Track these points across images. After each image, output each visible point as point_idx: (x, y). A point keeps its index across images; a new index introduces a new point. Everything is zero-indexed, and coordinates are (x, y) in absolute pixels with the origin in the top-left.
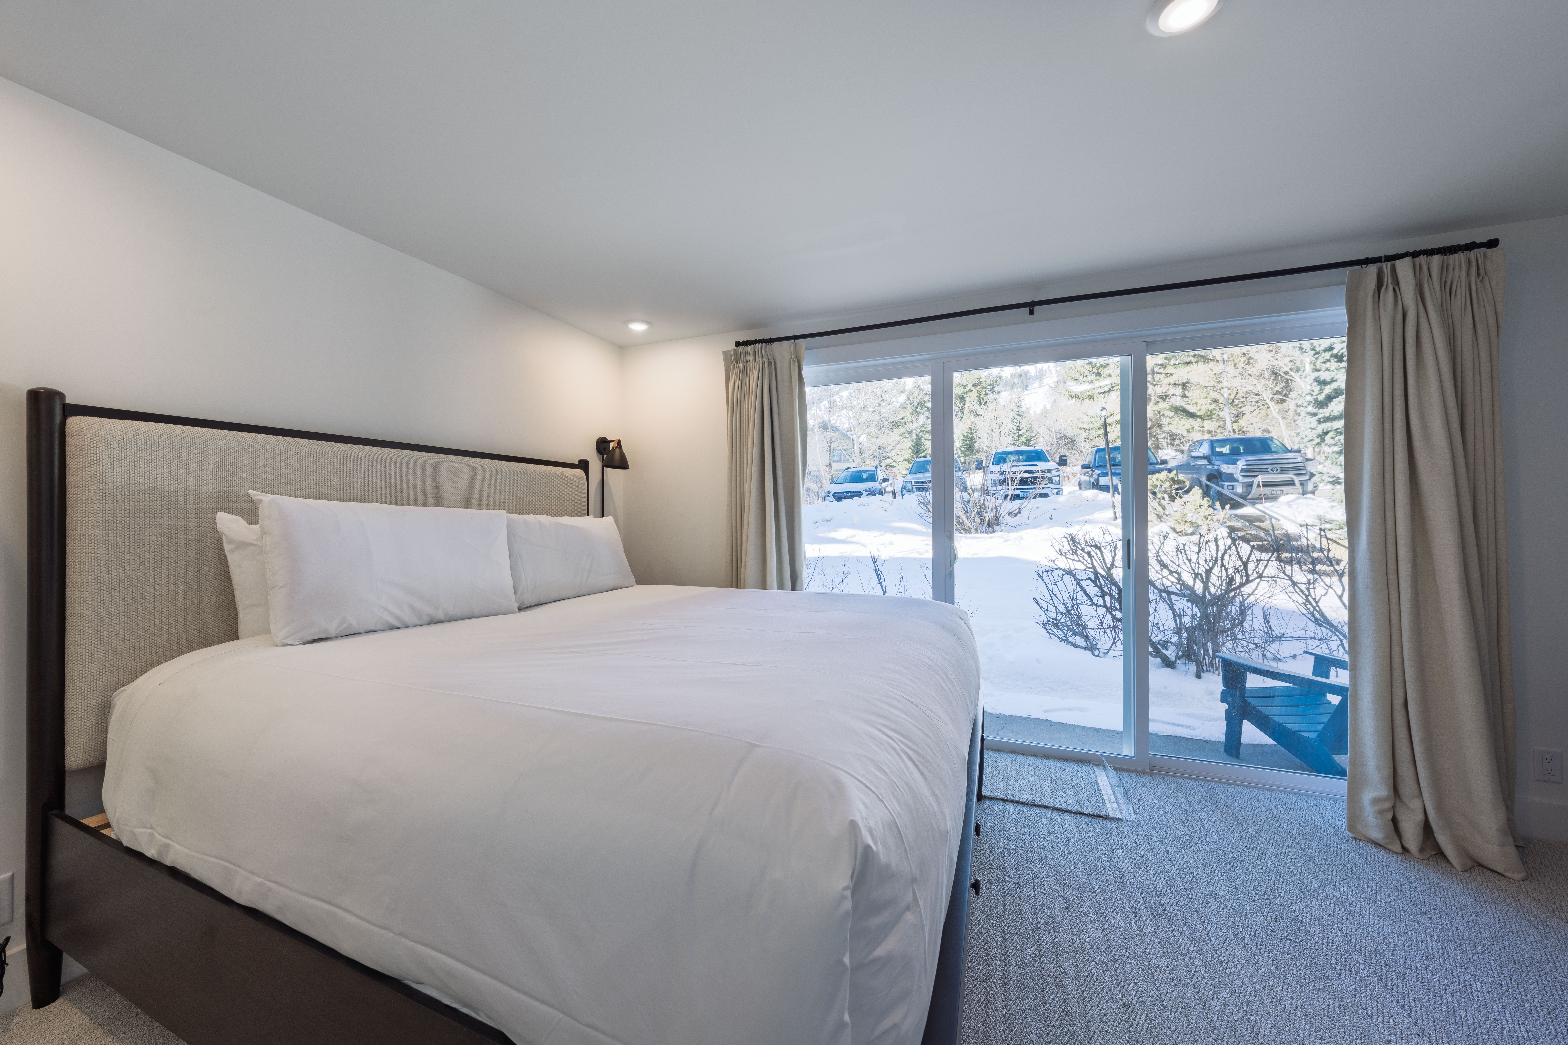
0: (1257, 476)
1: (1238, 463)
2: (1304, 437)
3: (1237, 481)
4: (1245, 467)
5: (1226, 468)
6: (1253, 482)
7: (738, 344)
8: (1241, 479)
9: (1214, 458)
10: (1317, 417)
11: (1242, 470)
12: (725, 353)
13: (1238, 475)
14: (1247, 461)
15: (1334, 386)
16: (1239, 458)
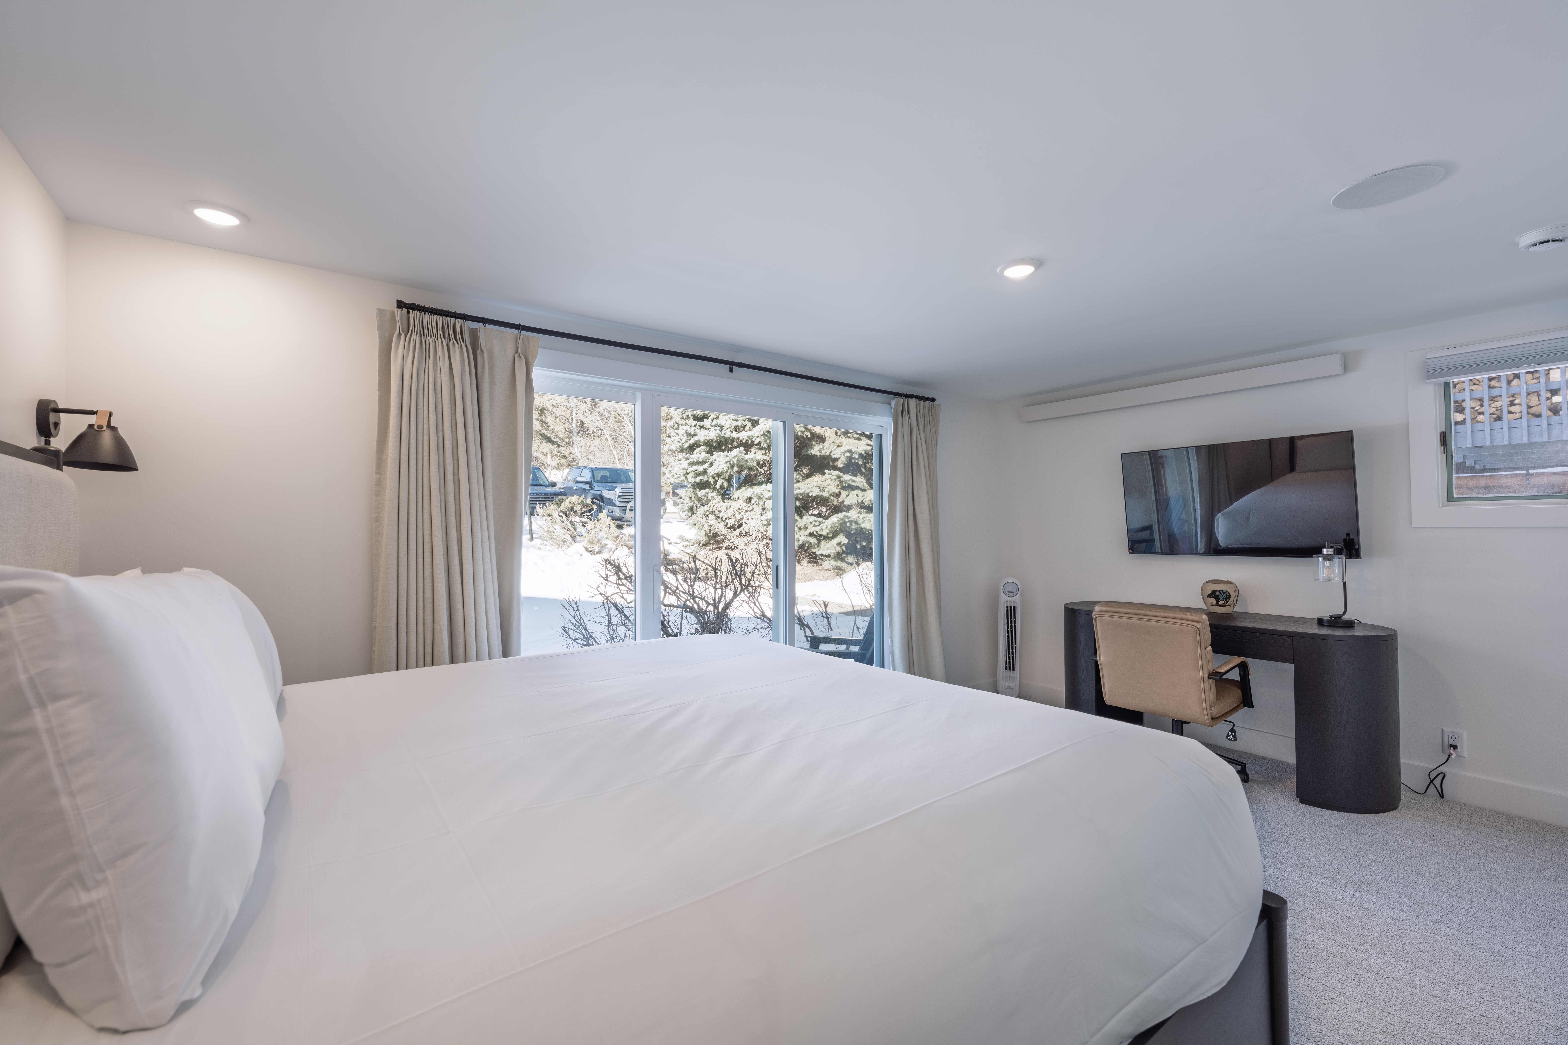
0: (629, 502)
1: (616, 490)
2: (674, 474)
3: (615, 506)
4: (620, 494)
5: (607, 494)
6: (626, 507)
7: (400, 304)
8: (617, 503)
9: (595, 484)
10: (688, 461)
11: (620, 497)
12: (381, 312)
13: (616, 500)
14: (622, 488)
15: (696, 438)
16: (616, 485)
